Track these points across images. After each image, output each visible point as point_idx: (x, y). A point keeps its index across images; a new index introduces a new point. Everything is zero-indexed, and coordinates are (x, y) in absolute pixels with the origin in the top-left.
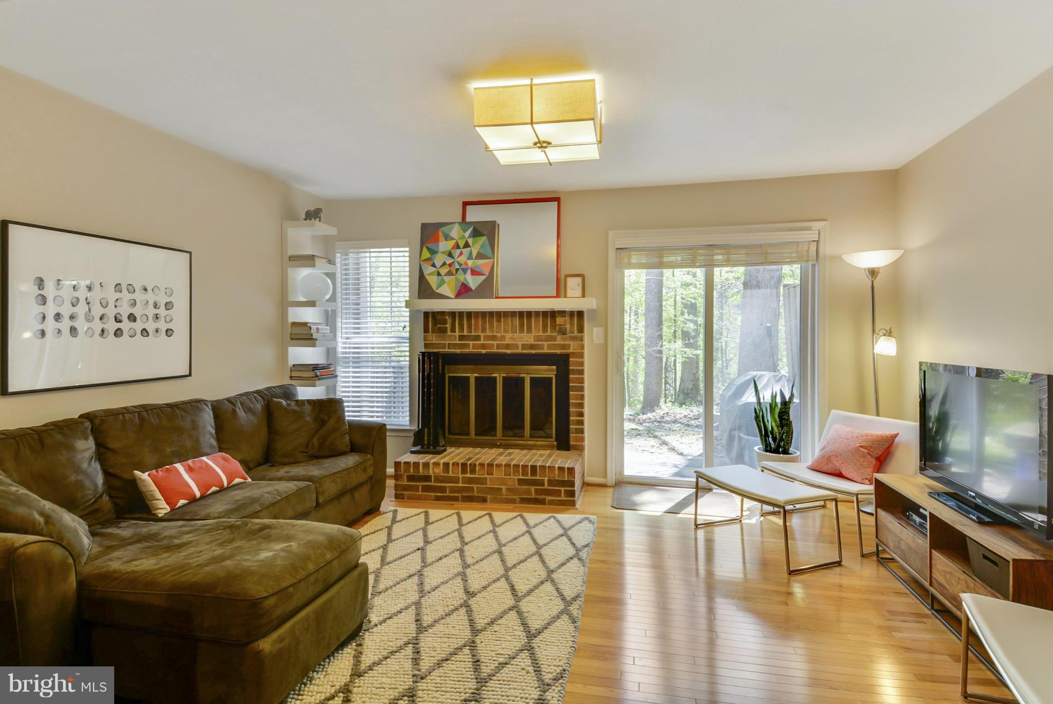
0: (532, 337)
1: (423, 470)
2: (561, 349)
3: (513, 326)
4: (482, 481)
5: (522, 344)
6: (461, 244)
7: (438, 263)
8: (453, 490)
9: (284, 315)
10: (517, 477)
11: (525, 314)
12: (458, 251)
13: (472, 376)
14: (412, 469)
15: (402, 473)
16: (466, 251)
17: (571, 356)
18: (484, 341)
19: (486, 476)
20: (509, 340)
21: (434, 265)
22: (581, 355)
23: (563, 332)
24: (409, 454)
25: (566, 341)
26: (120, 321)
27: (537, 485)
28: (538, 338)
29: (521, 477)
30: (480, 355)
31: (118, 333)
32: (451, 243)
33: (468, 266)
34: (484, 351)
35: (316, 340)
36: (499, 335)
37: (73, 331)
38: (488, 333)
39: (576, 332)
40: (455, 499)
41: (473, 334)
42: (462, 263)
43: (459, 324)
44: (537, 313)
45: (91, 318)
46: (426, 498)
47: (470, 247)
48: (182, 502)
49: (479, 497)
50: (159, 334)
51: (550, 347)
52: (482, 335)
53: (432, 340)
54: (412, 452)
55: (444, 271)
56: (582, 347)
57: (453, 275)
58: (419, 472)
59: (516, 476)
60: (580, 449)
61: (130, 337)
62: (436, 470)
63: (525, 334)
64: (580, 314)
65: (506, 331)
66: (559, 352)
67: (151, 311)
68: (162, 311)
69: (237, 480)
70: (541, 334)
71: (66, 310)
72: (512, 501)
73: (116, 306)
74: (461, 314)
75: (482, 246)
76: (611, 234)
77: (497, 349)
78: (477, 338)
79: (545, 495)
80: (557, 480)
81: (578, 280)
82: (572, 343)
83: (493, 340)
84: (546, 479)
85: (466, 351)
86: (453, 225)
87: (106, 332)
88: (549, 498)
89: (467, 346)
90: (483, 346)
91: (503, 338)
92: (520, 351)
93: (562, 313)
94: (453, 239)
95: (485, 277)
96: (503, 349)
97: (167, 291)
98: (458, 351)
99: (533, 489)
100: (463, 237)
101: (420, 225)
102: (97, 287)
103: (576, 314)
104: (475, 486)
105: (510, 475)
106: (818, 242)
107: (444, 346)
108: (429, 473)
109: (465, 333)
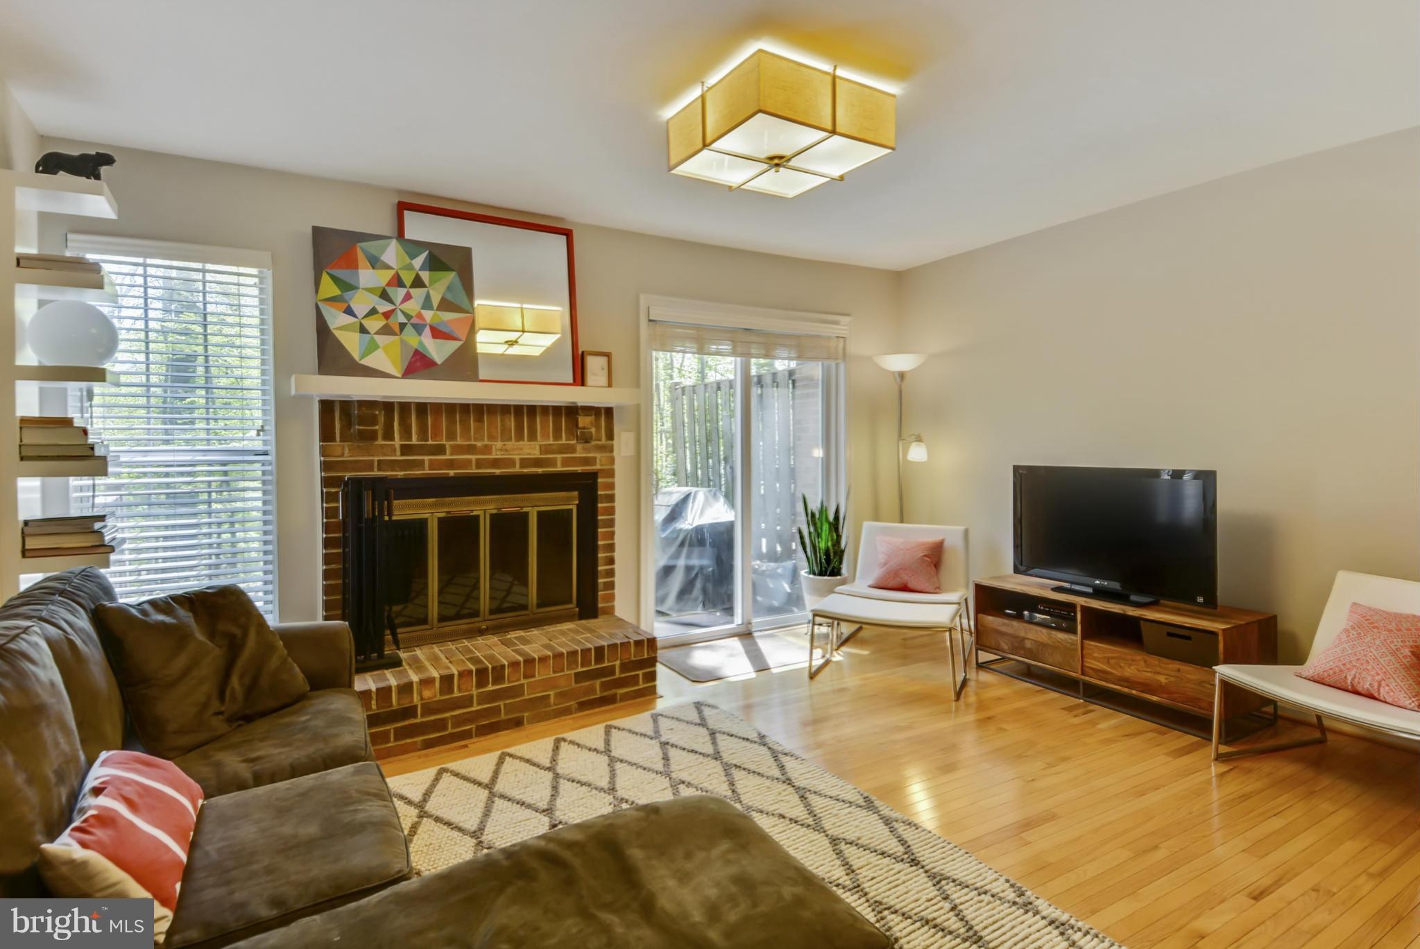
0: (538, 447)
2: (582, 466)
3: (505, 430)
5: (521, 459)
6: (407, 279)
7: (359, 308)
11: (525, 410)
12: (403, 291)
13: (434, 519)
16: (417, 293)
17: (598, 475)
18: (451, 454)
19: (521, 682)
20: (499, 453)
21: (350, 312)
22: (611, 473)
23: (586, 439)
25: (590, 453)
28: (545, 449)
30: (447, 479)
32: (384, 274)
33: (424, 320)
34: (452, 473)
36: (479, 444)
38: (459, 442)
39: (604, 438)
41: (430, 442)
42: (413, 314)
43: (400, 424)
44: (545, 409)
47: (425, 286)
51: (566, 462)
52: (448, 444)
53: (342, 455)
55: (374, 324)
56: (612, 461)
57: (394, 334)
60: (609, 613)
63: (525, 443)
64: (609, 412)
65: (491, 437)
66: (579, 469)
70: (551, 442)
74: (405, 406)
75: (448, 288)
77: (477, 467)
78: (440, 450)
81: (603, 360)
82: (598, 456)
83: (469, 453)
85: (417, 472)
86: (380, 241)
89: (420, 464)
90: (451, 464)
91: (487, 449)
92: (517, 469)
93: (586, 410)
94: (387, 267)
95: (458, 343)
96: (487, 468)
98: (400, 474)
100: (409, 266)
101: (310, 231)
103: (603, 411)
106: (845, 339)
107: (369, 465)
109: (415, 440)
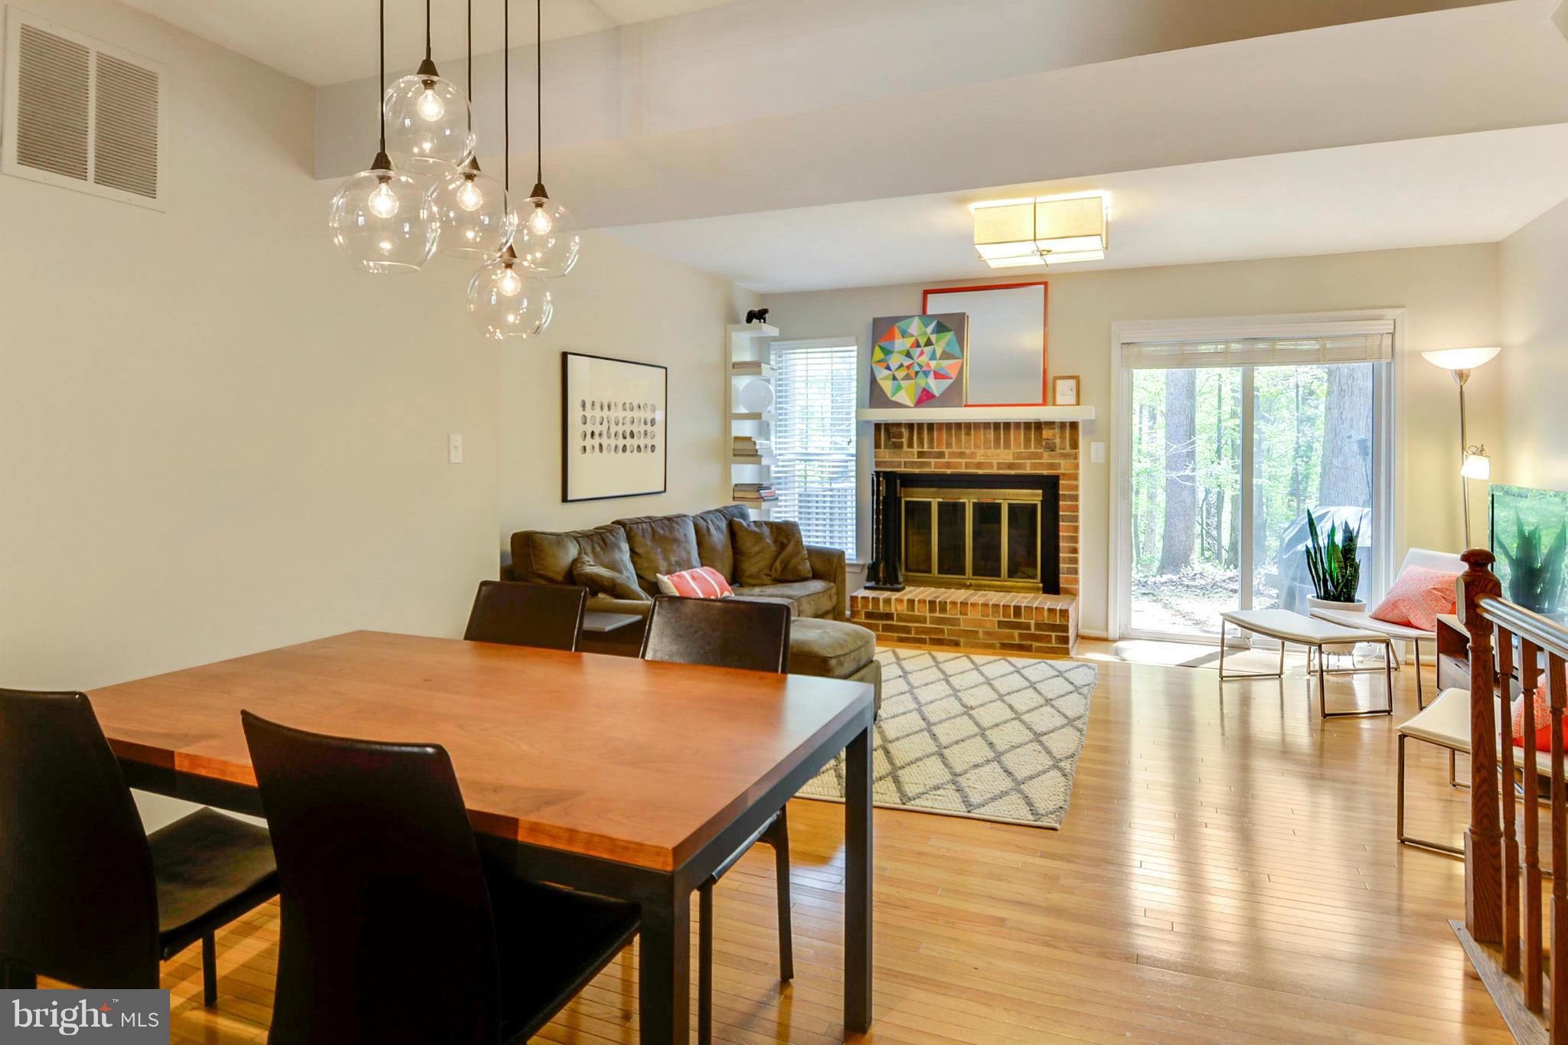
0: (1011, 455)
1: (884, 607)
2: (1048, 470)
3: (986, 441)
4: (953, 622)
5: (998, 463)
6: (922, 342)
7: (894, 365)
8: (918, 631)
9: (727, 428)
10: (996, 619)
11: (1002, 426)
12: (919, 350)
13: (935, 503)
14: (870, 605)
15: (859, 609)
16: (928, 350)
17: (1061, 477)
18: (949, 458)
19: (959, 616)
20: (982, 458)
21: (888, 368)
22: (1075, 477)
23: (1051, 448)
24: (863, 590)
25: (1054, 459)
26: (625, 438)
27: (1022, 629)
28: (1017, 456)
29: (1001, 619)
30: (945, 475)
31: (624, 448)
32: (909, 341)
33: (930, 367)
34: (949, 471)
35: (761, 456)
36: (967, 451)
37: (601, 448)
38: (954, 449)
39: (1067, 447)
40: (923, 640)
41: (935, 450)
42: (923, 364)
43: (918, 437)
44: (1018, 425)
45: (609, 435)
46: (887, 639)
47: (933, 345)
49: (950, 640)
50: (647, 450)
51: (1033, 466)
52: (947, 451)
53: (885, 458)
54: (866, 588)
55: (900, 374)
56: (1077, 467)
57: (912, 379)
58: (879, 609)
59: (995, 617)
60: (1073, 594)
61: (631, 453)
62: (899, 608)
63: (1002, 450)
64: (1074, 426)
65: (977, 446)
66: (1045, 472)
67: (643, 428)
68: (649, 429)
70: (1023, 450)
71: (597, 428)
72: (991, 646)
73: (623, 424)
74: (920, 426)
75: (948, 344)
76: (1115, 325)
77: (966, 468)
78: (941, 455)
79: (1031, 640)
80: (1045, 624)
81: (1072, 383)
82: (1062, 462)
83: (960, 458)
84: (1033, 622)
85: (926, 470)
86: (911, 319)
87: (617, 449)
88: (1036, 644)
89: (928, 464)
90: (948, 465)
91: (973, 455)
92: (995, 471)
93: (1050, 424)
94: (912, 336)
95: (951, 381)
96: (973, 468)
97: (652, 408)
98: (917, 471)
99: (1016, 632)
100: (925, 333)
101: (872, 320)
102: (613, 407)
103: (1068, 425)
104: (945, 628)
105: (988, 616)
106: (1393, 334)
107: (899, 466)
108: (890, 610)
109: (926, 449)
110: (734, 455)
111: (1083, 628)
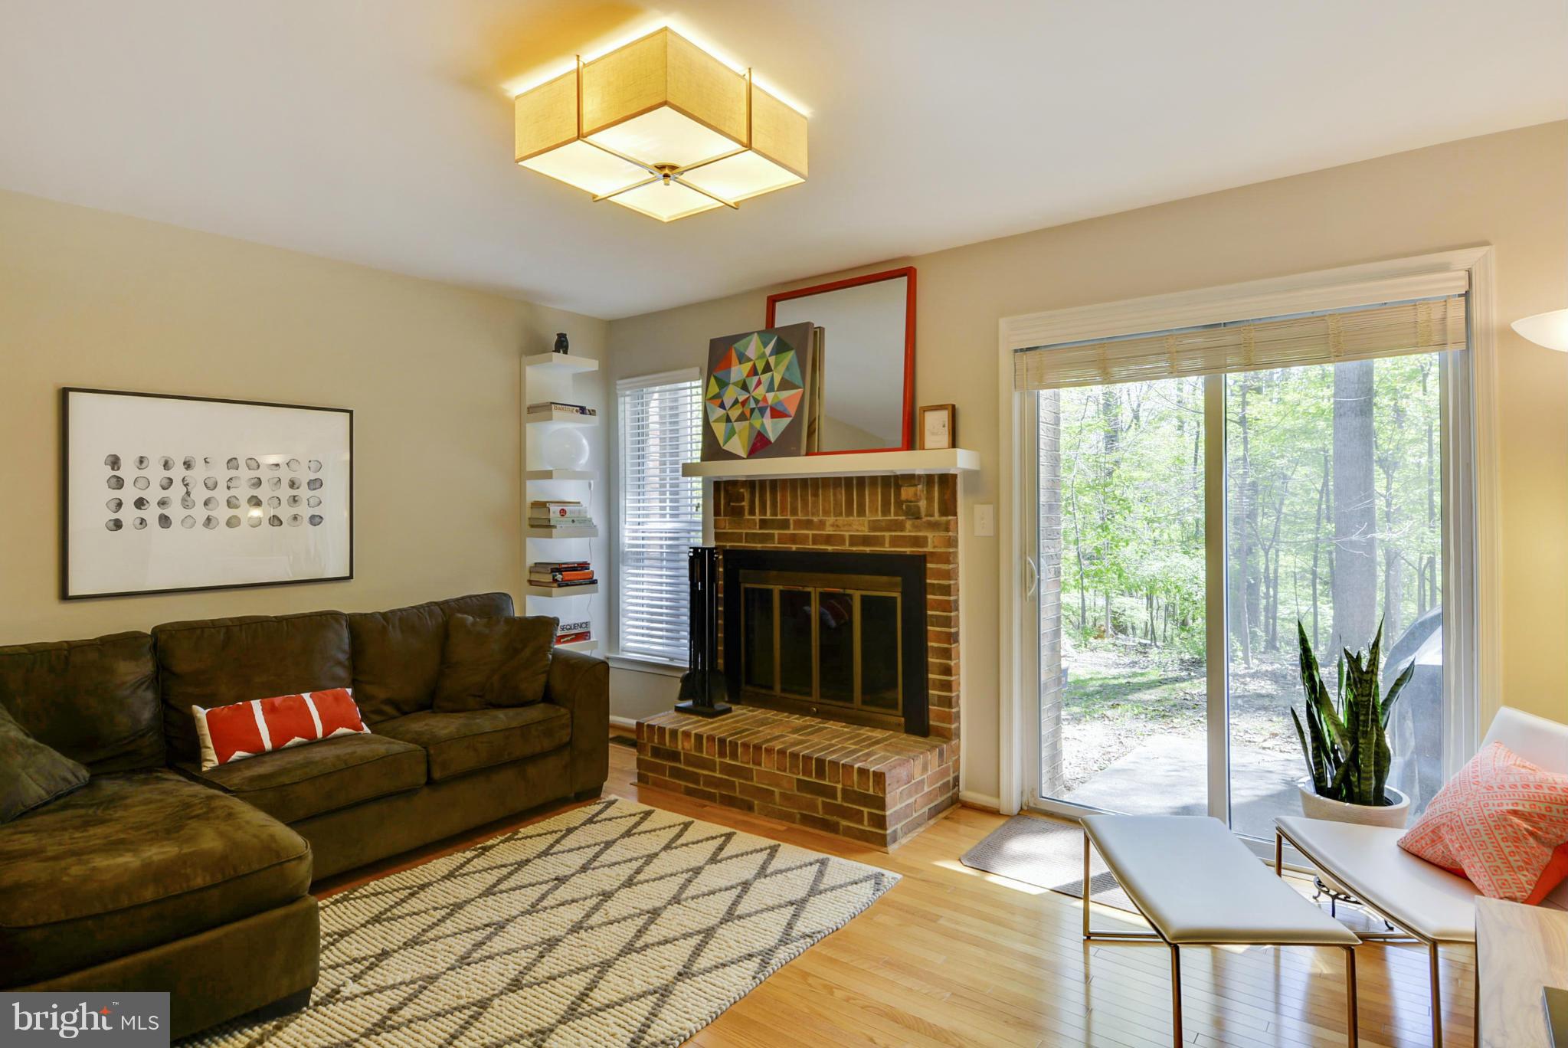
0: (866, 524)
1: (670, 741)
2: (912, 547)
3: (837, 504)
4: (745, 773)
5: (851, 536)
6: (760, 367)
7: (728, 400)
8: (711, 782)
9: (522, 492)
10: (795, 776)
11: (855, 482)
12: (755, 379)
13: (776, 589)
14: (656, 737)
15: (645, 741)
16: (765, 377)
17: (928, 558)
18: (794, 529)
19: (751, 766)
20: (831, 529)
21: (722, 406)
22: (948, 558)
23: (915, 514)
24: (673, 713)
25: (920, 531)
26: (236, 507)
27: (827, 797)
28: (874, 526)
29: (801, 777)
30: (788, 554)
31: (232, 523)
32: (746, 367)
33: (767, 402)
34: (794, 547)
35: (554, 527)
36: (815, 519)
37: (165, 521)
38: (801, 516)
39: (936, 513)
40: (711, 797)
41: (779, 517)
42: (760, 398)
43: (760, 500)
44: (874, 480)
45: (190, 503)
46: (675, 789)
47: (771, 370)
48: (239, 754)
49: (742, 800)
50: (298, 523)
51: (894, 541)
52: (792, 519)
53: (724, 528)
54: (678, 709)
55: (735, 414)
56: (953, 542)
57: (746, 419)
58: (665, 745)
59: (794, 773)
60: (947, 736)
61: (252, 526)
62: (687, 746)
63: (854, 518)
64: (947, 482)
65: (826, 513)
66: (908, 550)
67: (285, 492)
68: (304, 492)
69: (341, 731)
70: (880, 518)
71: (153, 494)
72: (787, 817)
73: (228, 488)
74: (762, 483)
75: (788, 368)
76: (1003, 323)
77: (814, 543)
78: (784, 524)
79: (838, 816)
80: (855, 792)
81: (944, 416)
82: (930, 535)
83: (807, 529)
84: (839, 786)
85: (770, 545)
86: (748, 338)
87: (213, 522)
88: (844, 823)
89: (769, 538)
90: (793, 539)
91: (822, 524)
92: (846, 547)
93: (910, 479)
94: (749, 360)
95: (788, 420)
96: (821, 544)
97: (312, 465)
98: (759, 546)
99: (820, 800)
100: (763, 355)
101: (709, 342)
102: (199, 464)
103: (936, 480)
104: (737, 781)
105: (785, 771)
106: (1467, 295)
107: (739, 537)
108: (677, 747)
109: (768, 516)
110: (532, 526)
111: (967, 788)
